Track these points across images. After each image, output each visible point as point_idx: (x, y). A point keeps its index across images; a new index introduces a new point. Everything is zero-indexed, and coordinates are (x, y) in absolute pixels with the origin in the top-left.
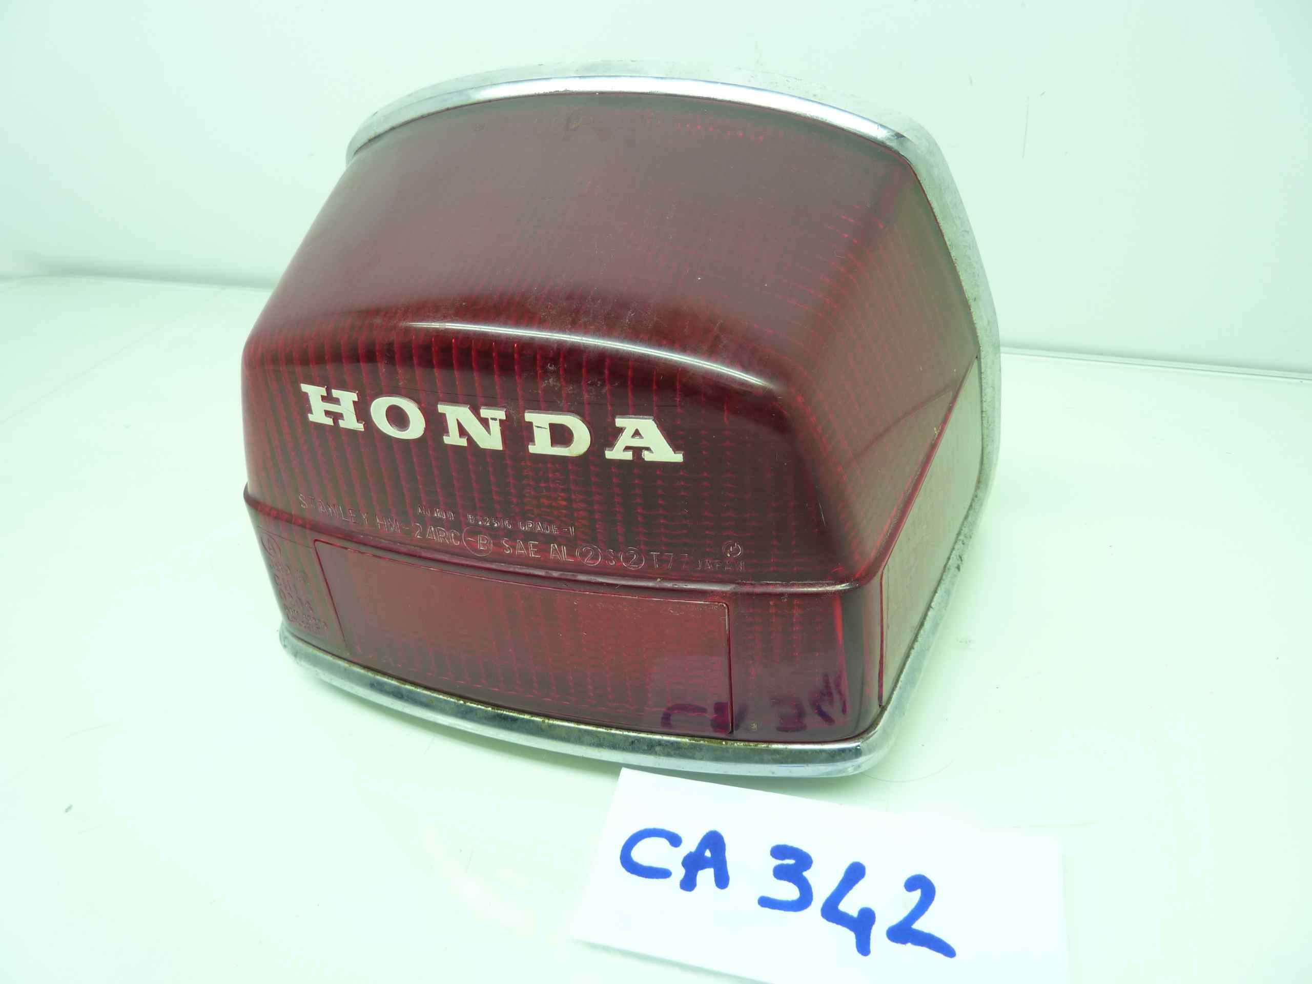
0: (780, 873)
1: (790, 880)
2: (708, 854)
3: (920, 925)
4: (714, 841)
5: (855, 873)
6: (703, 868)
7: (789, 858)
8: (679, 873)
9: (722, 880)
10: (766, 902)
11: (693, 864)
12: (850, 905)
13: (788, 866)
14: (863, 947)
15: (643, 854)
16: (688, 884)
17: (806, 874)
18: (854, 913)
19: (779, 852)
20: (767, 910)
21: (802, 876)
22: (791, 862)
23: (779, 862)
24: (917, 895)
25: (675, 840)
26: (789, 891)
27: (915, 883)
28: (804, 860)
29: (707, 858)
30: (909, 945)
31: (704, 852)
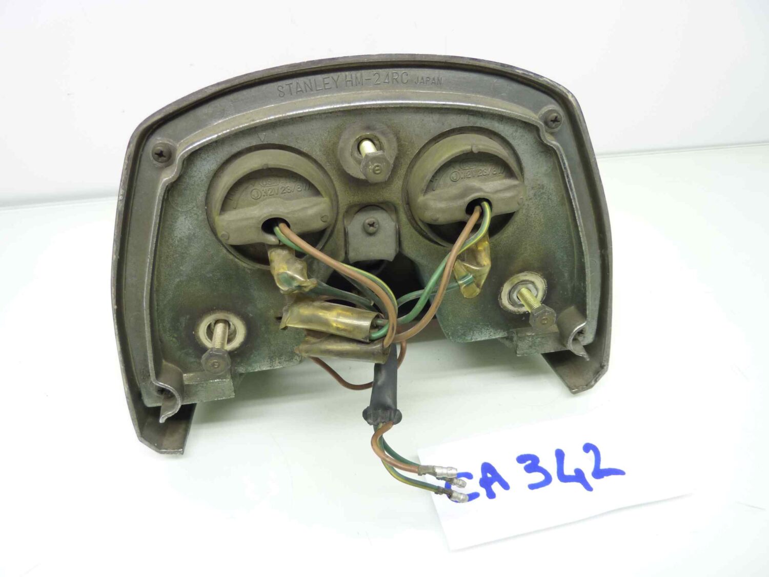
0: (529, 469)
1: (535, 471)
2: (489, 475)
3: (603, 466)
4: (487, 468)
5: (560, 455)
6: (492, 483)
7: (527, 460)
8: (483, 492)
9: (505, 486)
10: (532, 487)
11: (486, 483)
12: (569, 471)
13: (529, 465)
14: (589, 488)
16: (491, 495)
17: (540, 465)
18: (573, 474)
19: (521, 459)
20: (536, 491)
21: (539, 467)
22: (529, 462)
23: (524, 465)
24: (591, 452)
25: (469, 476)
26: (538, 477)
27: (588, 447)
28: (534, 459)
29: (490, 478)
30: (605, 477)
31: (487, 476)
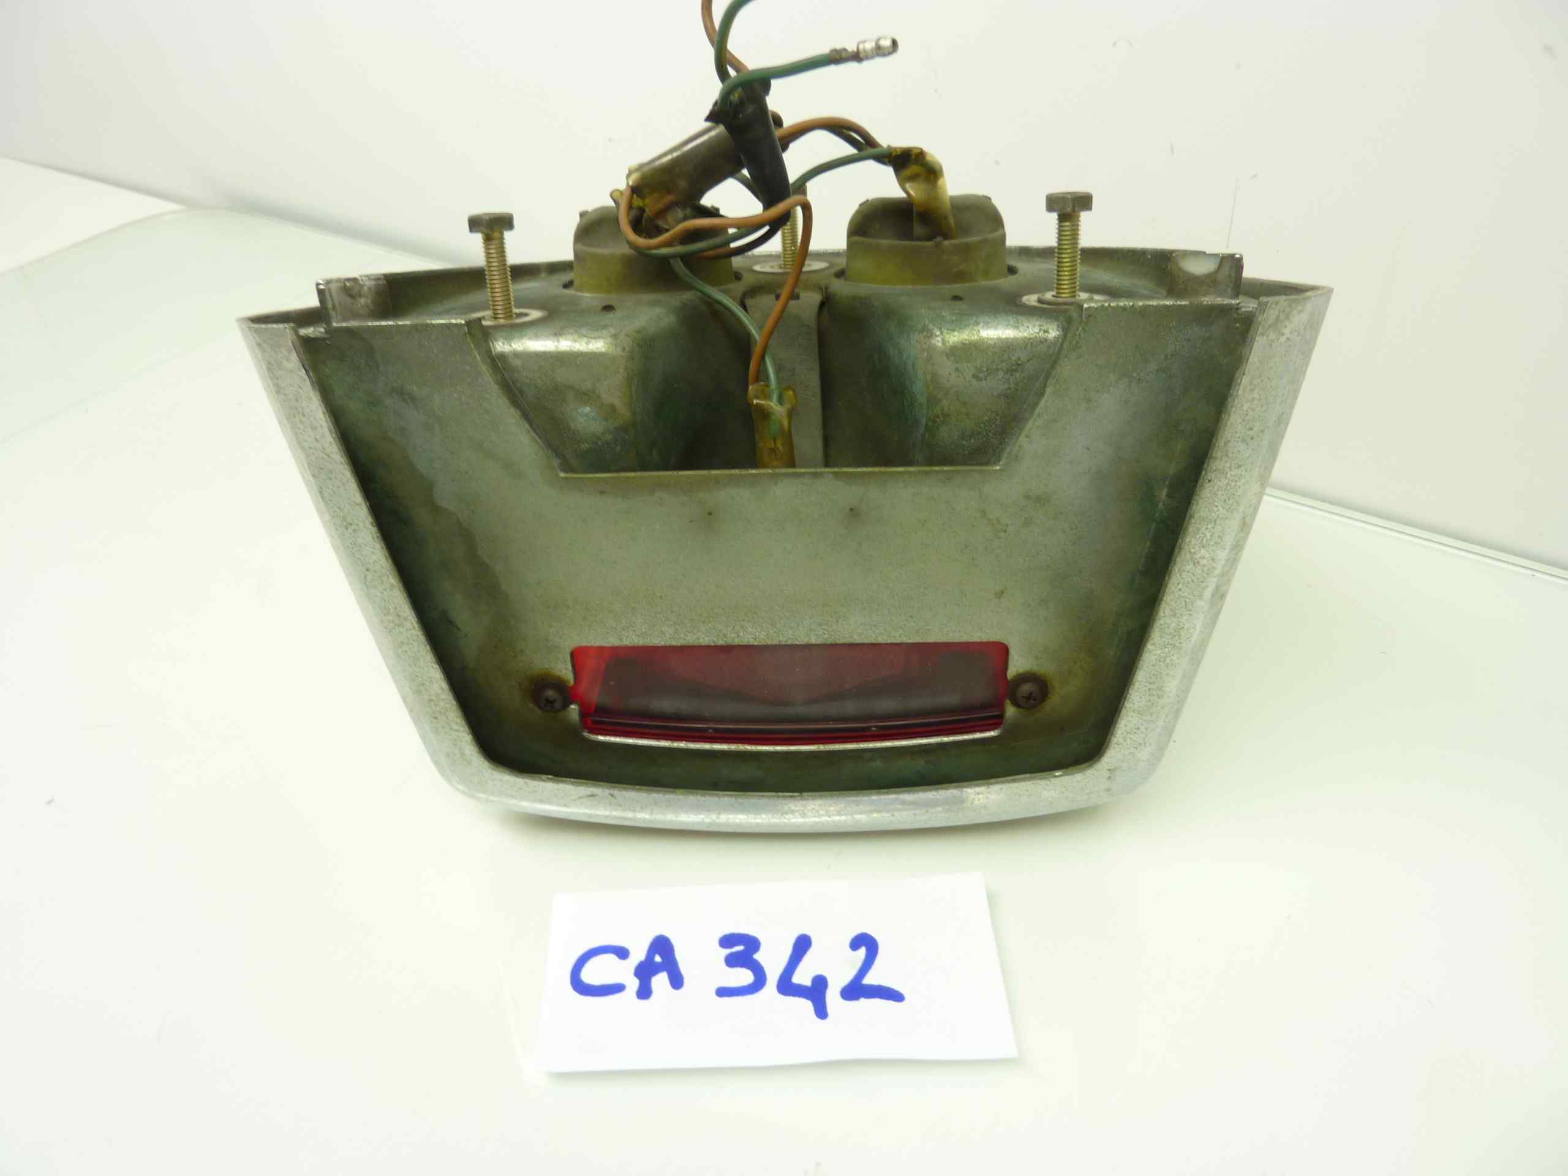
0: (732, 961)
1: (742, 966)
2: (658, 959)
3: (869, 980)
4: (662, 946)
5: (802, 945)
7: (738, 944)
8: (633, 984)
9: (677, 981)
10: (722, 992)
11: (645, 972)
12: (802, 977)
13: (737, 953)
14: (821, 1012)
15: (591, 975)
16: (644, 992)
17: (757, 956)
18: (808, 982)
19: (727, 941)
20: (726, 1000)
21: (753, 959)
22: (740, 948)
23: (728, 951)
24: (862, 952)
25: (622, 953)
26: (743, 977)
27: (858, 942)
28: (752, 944)
29: (657, 963)
30: (863, 1001)
31: (654, 958)
